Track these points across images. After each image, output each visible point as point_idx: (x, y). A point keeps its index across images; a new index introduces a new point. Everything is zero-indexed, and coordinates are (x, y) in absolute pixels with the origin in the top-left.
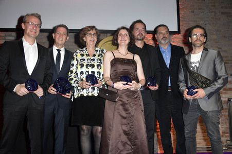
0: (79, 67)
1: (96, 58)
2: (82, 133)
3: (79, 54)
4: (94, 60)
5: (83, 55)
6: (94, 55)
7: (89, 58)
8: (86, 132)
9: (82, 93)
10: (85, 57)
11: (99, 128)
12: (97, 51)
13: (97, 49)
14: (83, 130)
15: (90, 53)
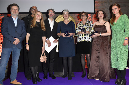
0: (79, 30)
1: (86, 25)
2: (82, 57)
3: (79, 25)
4: (85, 26)
5: (80, 25)
6: (86, 24)
7: (83, 25)
8: (83, 56)
9: (81, 40)
10: (82, 25)
11: (89, 55)
12: (87, 22)
13: (87, 21)
14: (82, 56)
15: (84, 24)
